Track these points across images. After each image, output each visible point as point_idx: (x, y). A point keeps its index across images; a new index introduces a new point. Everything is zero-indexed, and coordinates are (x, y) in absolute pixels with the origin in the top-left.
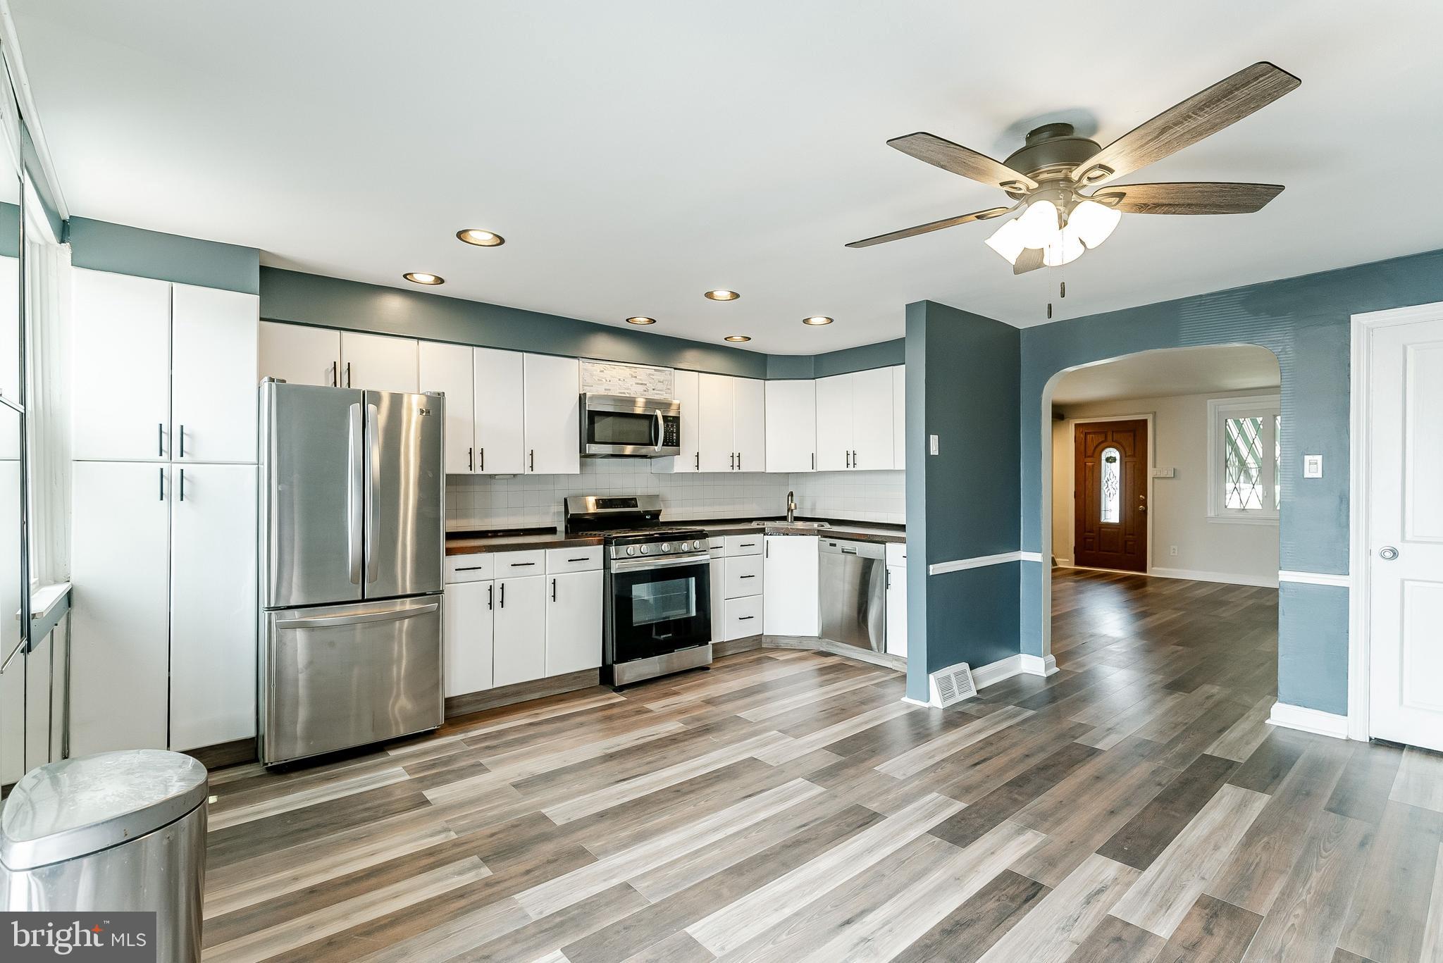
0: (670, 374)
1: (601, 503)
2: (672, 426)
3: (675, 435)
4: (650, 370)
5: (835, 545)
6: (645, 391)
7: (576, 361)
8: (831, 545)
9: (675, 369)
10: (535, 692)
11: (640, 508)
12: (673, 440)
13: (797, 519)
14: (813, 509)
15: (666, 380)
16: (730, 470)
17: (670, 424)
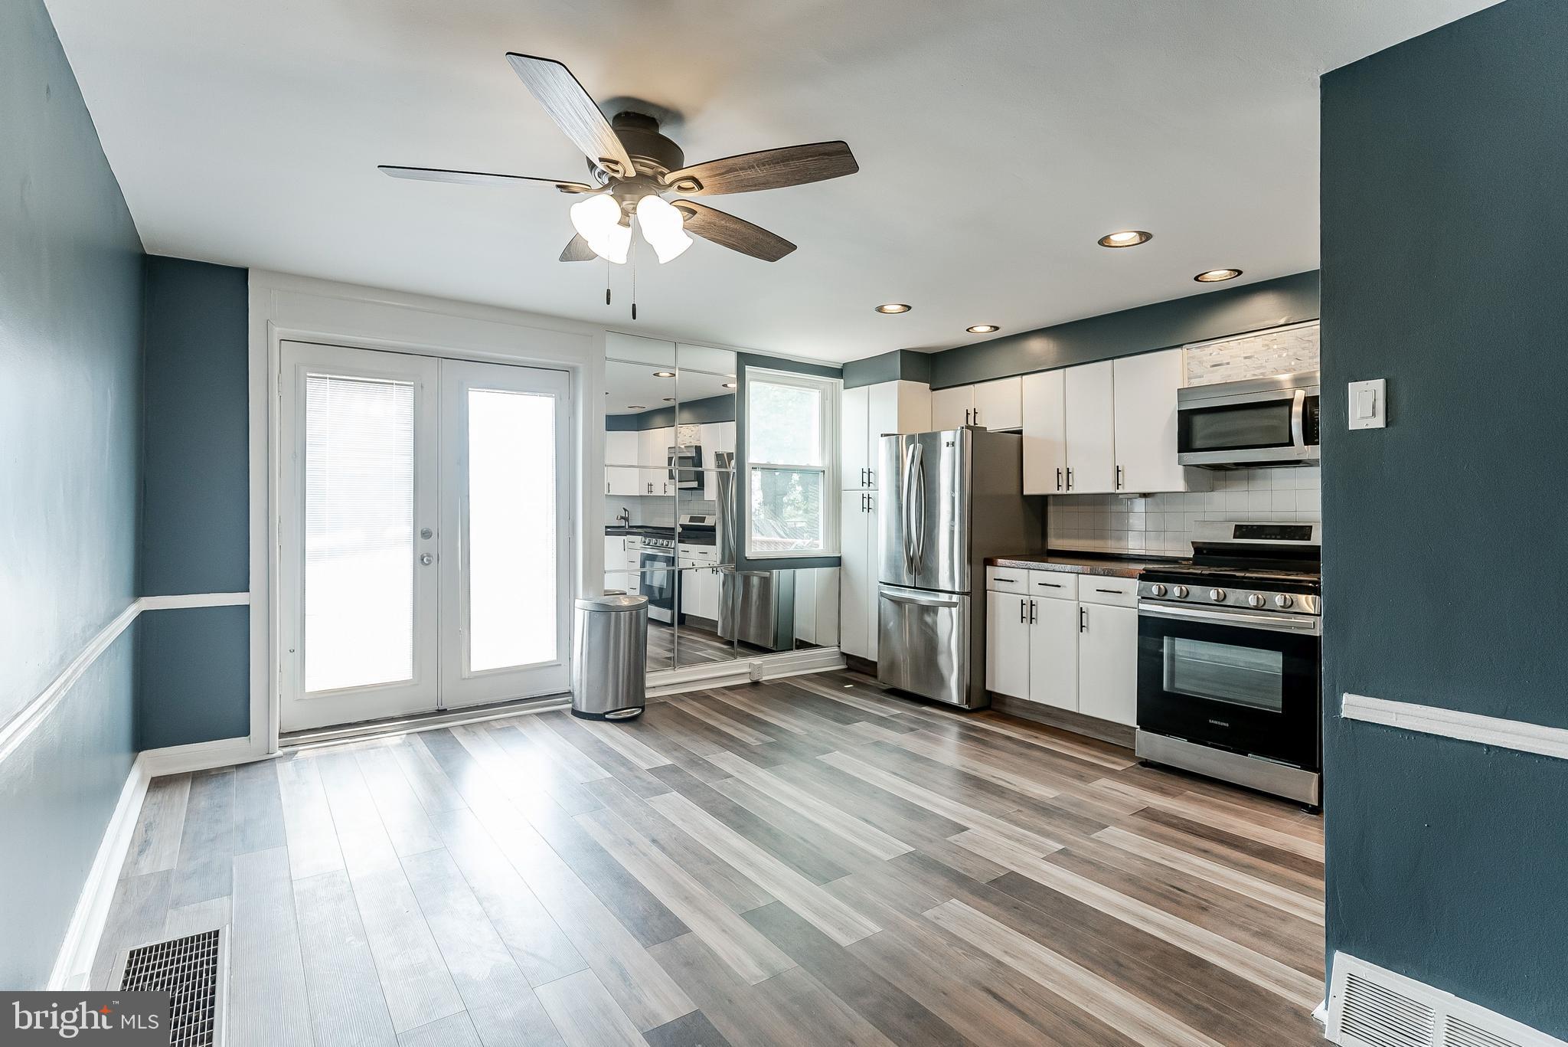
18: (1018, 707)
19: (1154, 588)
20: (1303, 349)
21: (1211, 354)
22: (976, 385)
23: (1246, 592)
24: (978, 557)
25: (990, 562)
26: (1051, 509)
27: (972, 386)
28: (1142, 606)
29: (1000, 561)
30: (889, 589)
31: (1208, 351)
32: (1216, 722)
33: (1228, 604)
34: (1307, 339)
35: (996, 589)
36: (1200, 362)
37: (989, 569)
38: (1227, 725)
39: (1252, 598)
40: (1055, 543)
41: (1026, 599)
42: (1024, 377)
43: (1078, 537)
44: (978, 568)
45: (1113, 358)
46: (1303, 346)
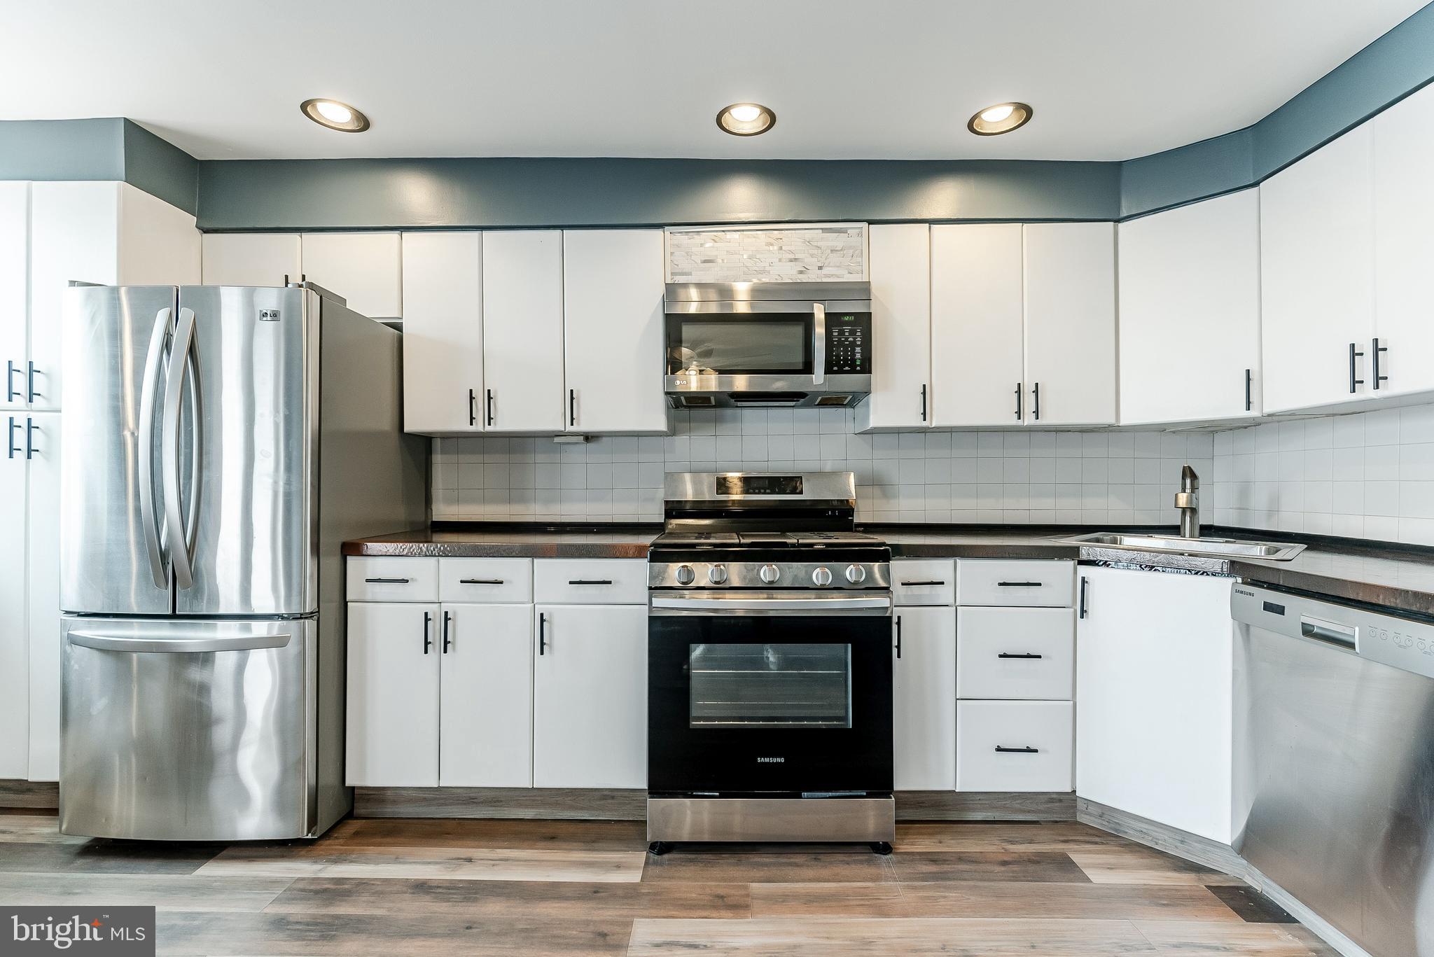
0: (860, 234)
1: (749, 484)
2: (853, 333)
3: (858, 349)
4: (813, 233)
5: (1280, 610)
6: (801, 272)
7: (658, 233)
8: (1268, 607)
9: (871, 222)
10: (527, 807)
11: (809, 493)
12: (854, 360)
13: (1208, 531)
14: (1272, 512)
15: (850, 248)
16: (1013, 421)
17: (847, 328)
18: (411, 801)
19: (674, 572)
20: (812, 256)
21: (702, 245)
22: (306, 236)
23: (806, 566)
24: (331, 542)
25: (351, 549)
26: (438, 459)
27: (296, 236)
28: (657, 602)
29: (373, 547)
30: (89, 626)
31: (698, 239)
32: (767, 760)
33: (785, 586)
34: (815, 244)
35: (369, 598)
36: (687, 253)
37: (351, 561)
38: (783, 760)
39: (819, 573)
40: (443, 511)
41: (432, 609)
42: (405, 234)
43: (484, 501)
44: (331, 563)
45: (562, 227)
46: (810, 252)
